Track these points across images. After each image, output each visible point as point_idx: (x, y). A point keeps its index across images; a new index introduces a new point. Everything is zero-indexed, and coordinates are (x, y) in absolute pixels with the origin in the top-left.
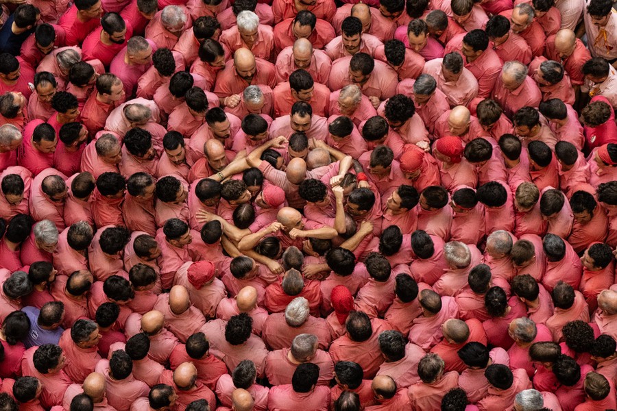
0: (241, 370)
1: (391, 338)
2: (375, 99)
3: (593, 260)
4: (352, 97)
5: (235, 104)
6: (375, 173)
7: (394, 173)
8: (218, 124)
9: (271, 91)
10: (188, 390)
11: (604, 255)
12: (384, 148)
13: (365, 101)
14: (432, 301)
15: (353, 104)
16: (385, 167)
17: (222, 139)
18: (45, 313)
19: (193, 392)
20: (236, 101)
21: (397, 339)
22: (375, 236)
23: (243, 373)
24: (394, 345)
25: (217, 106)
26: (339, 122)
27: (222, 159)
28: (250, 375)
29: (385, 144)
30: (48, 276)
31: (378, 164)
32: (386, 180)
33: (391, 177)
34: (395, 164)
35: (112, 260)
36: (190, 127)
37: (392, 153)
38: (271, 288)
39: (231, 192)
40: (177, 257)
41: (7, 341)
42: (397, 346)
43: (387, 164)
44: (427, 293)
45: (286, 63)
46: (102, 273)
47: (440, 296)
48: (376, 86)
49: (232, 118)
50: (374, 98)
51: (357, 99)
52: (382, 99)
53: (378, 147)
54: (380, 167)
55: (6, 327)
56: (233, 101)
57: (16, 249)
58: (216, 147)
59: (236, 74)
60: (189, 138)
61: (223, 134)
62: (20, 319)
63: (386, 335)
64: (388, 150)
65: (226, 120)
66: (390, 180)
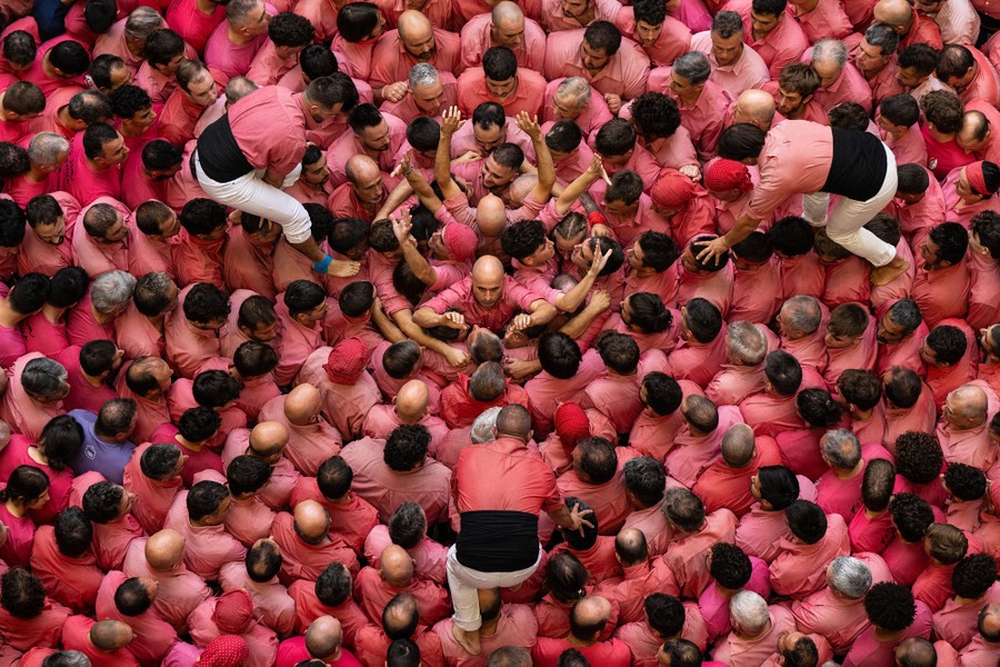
0: (400, 518)
1: (641, 467)
2: (614, 98)
3: (934, 353)
4: (577, 95)
5: (398, 95)
6: (614, 212)
7: (642, 215)
8: (369, 130)
9: (453, 80)
10: (315, 544)
11: (952, 344)
12: (629, 174)
13: (597, 102)
14: (703, 414)
15: (577, 108)
16: (628, 204)
17: (376, 154)
18: (107, 414)
19: (323, 548)
20: (401, 91)
21: (652, 469)
22: (614, 312)
23: (404, 523)
24: (647, 479)
25: (370, 101)
26: (561, 129)
27: (378, 183)
28: (415, 526)
29: (629, 167)
30: (111, 362)
31: (617, 199)
32: (630, 225)
33: (638, 220)
34: (645, 199)
35: (202, 339)
36: (328, 134)
37: (641, 182)
38: (452, 390)
39: (385, 240)
40: (305, 342)
41: (51, 465)
42: (652, 480)
43: (632, 200)
44: (696, 402)
45: (477, 41)
46: (185, 360)
47: (716, 406)
48: (616, 77)
49: (392, 121)
50: (613, 96)
51: (583, 100)
52: (624, 99)
53: (620, 172)
54: (619, 203)
55: (46, 444)
56: (396, 91)
57: (60, 320)
58: (365, 167)
59: (403, 51)
60: (326, 150)
61: (379, 144)
62: (68, 429)
63: (635, 464)
64: (635, 177)
65: (383, 122)
66: (636, 225)
